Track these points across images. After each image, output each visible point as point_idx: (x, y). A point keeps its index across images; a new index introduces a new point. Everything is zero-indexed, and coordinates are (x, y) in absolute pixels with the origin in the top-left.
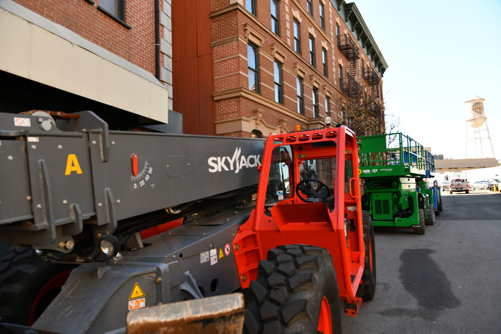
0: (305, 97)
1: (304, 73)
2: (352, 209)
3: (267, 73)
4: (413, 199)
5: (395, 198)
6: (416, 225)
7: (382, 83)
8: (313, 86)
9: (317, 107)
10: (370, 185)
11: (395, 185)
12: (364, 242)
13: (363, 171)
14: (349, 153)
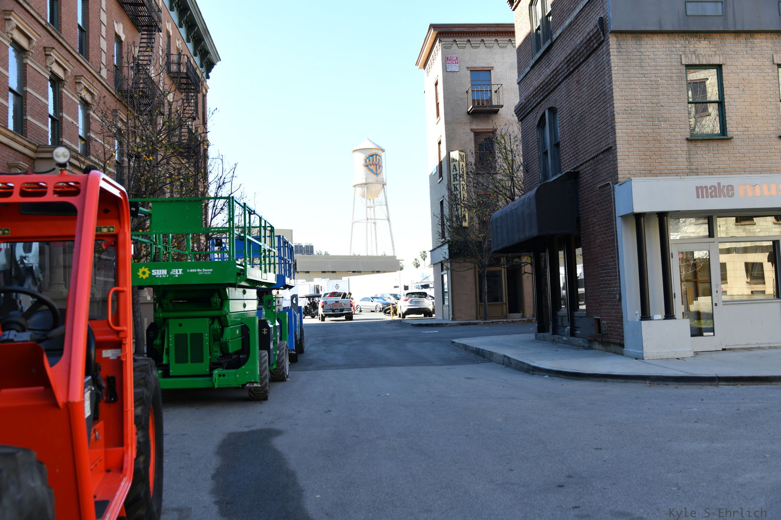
0: (28, 94)
1: (30, 39)
2: (113, 354)
4: (249, 330)
5: (216, 330)
6: (253, 383)
7: (206, 91)
8: (51, 72)
9: (57, 122)
10: (166, 301)
11: (216, 303)
12: (134, 426)
13: (153, 271)
14: (112, 233)
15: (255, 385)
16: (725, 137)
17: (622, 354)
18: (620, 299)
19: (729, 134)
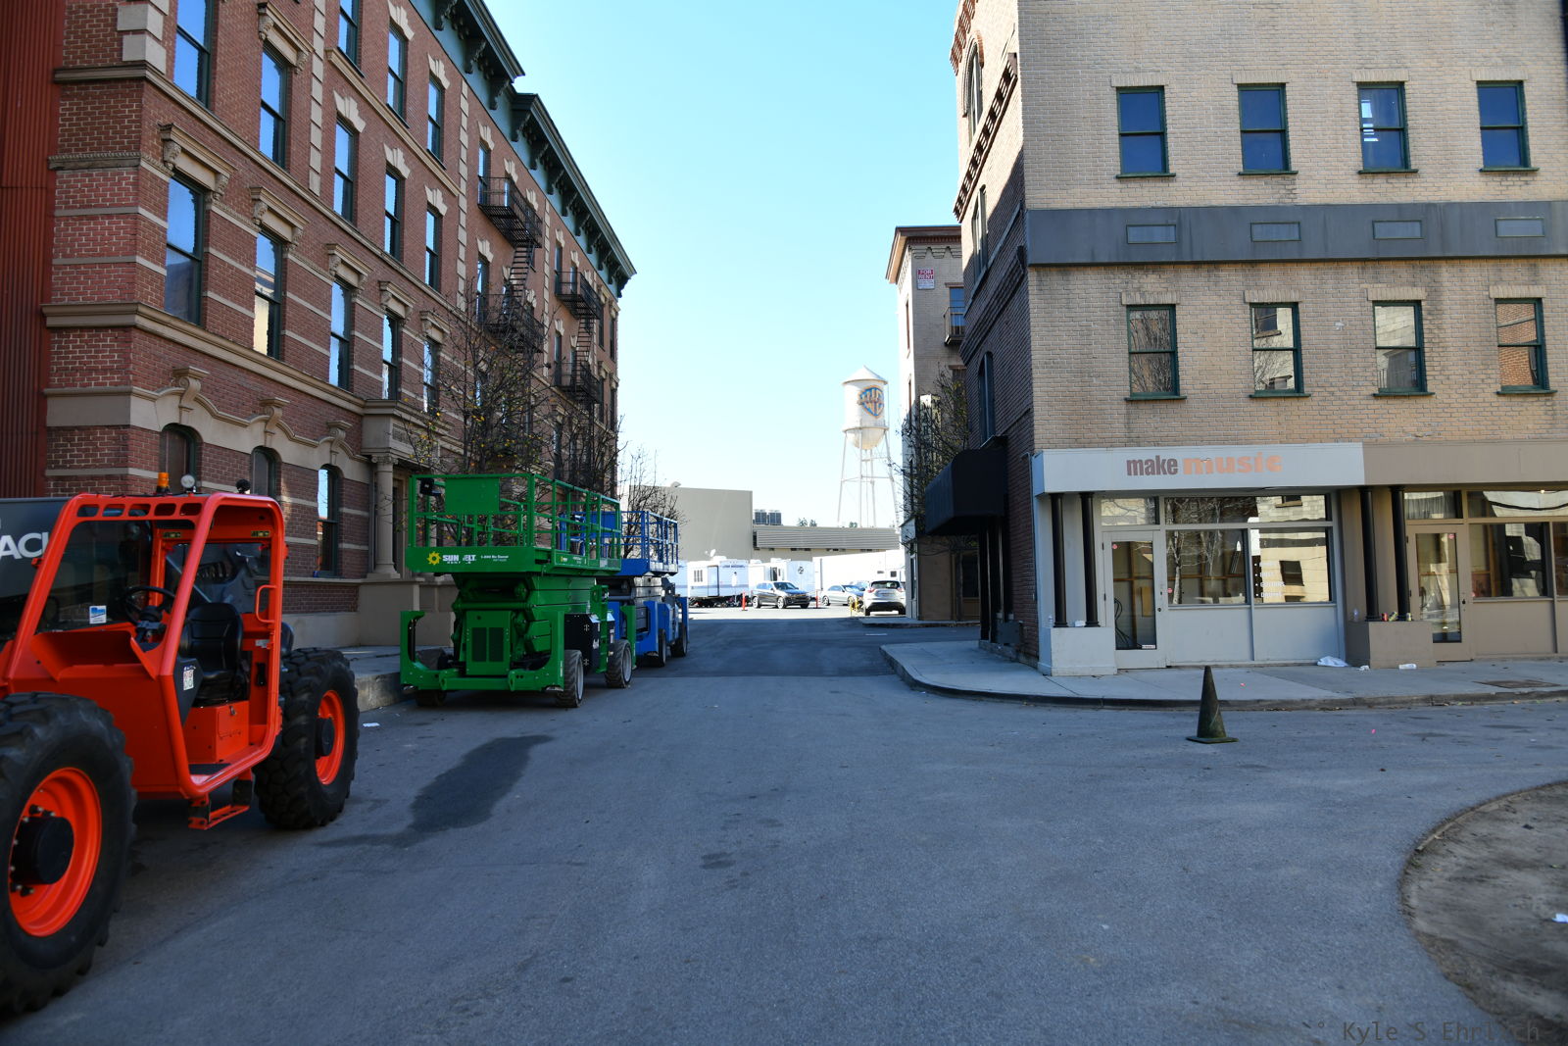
0: (356, 340)
1: (359, 274)
3: (231, 267)
5: (520, 625)
6: (554, 686)
7: (617, 313)
8: (388, 310)
11: (521, 594)
13: (444, 556)
15: (556, 689)
16: (1176, 397)
17: (1035, 668)
18: (1036, 599)
19: (1183, 393)
